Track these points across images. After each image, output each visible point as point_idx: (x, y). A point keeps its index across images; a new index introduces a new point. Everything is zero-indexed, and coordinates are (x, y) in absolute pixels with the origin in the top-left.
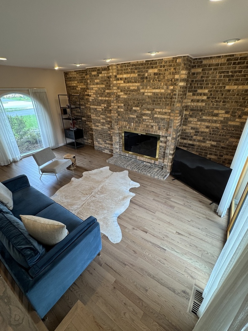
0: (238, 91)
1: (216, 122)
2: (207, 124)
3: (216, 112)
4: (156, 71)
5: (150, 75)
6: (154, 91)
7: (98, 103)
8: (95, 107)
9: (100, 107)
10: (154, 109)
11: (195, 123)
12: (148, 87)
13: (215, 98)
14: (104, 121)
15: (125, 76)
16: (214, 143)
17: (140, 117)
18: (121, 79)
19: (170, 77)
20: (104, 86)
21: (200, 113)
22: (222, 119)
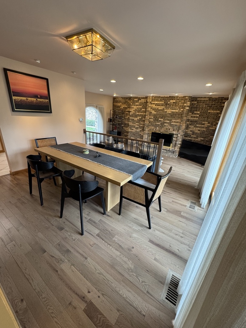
0: (214, 113)
1: (203, 127)
2: (199, 129)
3: (203, 122)
4: (174, 101)
5: (171, 103)
6: (172, 111)
7: (135, 116)
8: (133, 118)
9: (136, 118)
10: (171, 120)
11: (192, 128)
12: (169, 109)
13: (203, 116)
14: (138, 126)
15: (156, 102)
16: (202, 139)
17: (163, 124)
18: (154, 104)
19: (182, 105)
20: (141, 107)
21: (195, 123)
22: (206, 126)
